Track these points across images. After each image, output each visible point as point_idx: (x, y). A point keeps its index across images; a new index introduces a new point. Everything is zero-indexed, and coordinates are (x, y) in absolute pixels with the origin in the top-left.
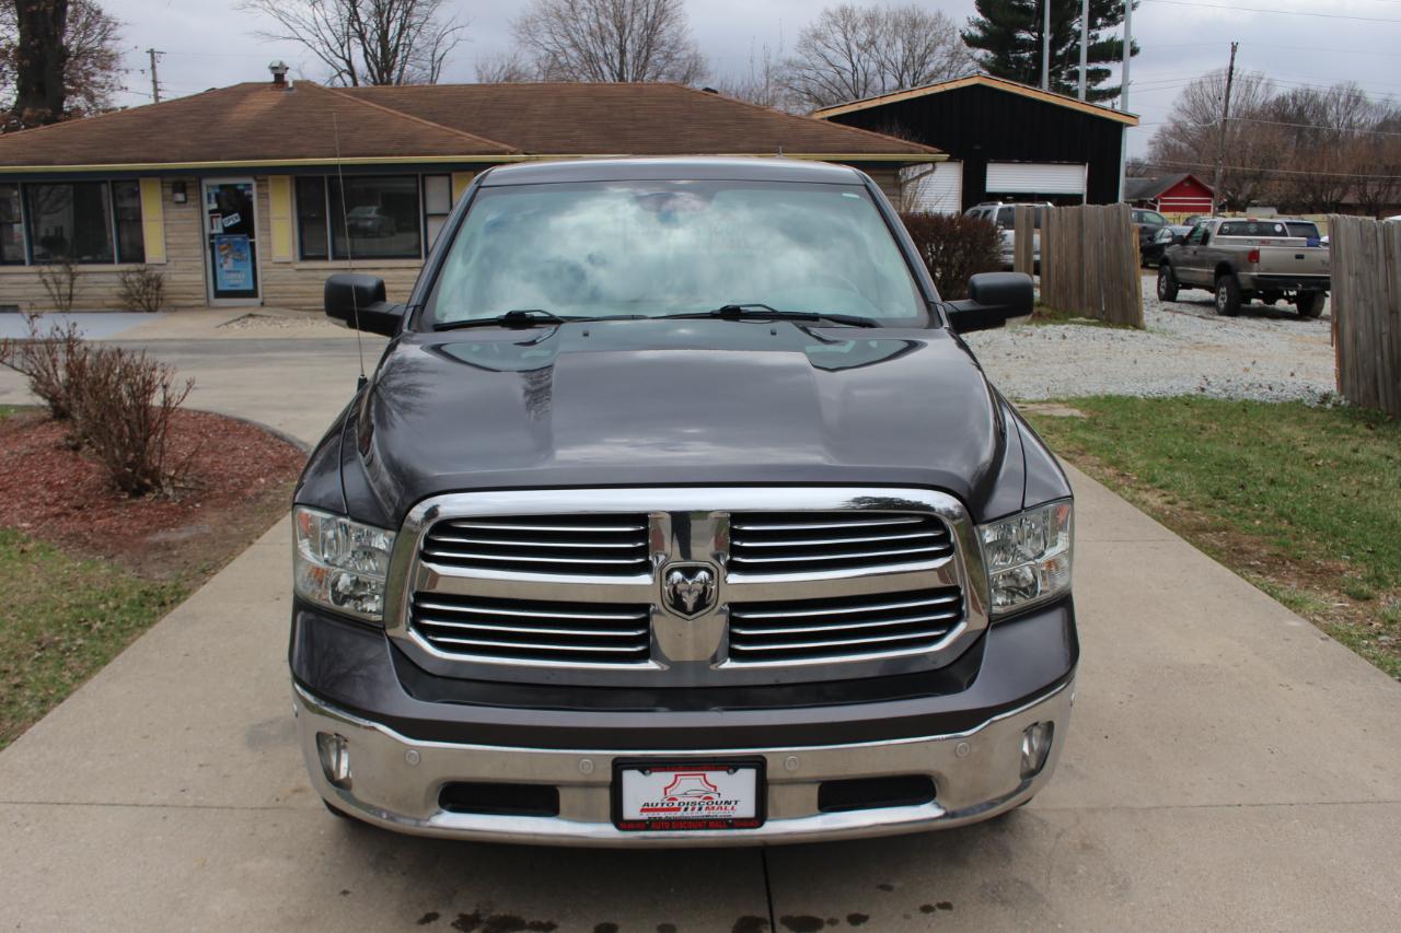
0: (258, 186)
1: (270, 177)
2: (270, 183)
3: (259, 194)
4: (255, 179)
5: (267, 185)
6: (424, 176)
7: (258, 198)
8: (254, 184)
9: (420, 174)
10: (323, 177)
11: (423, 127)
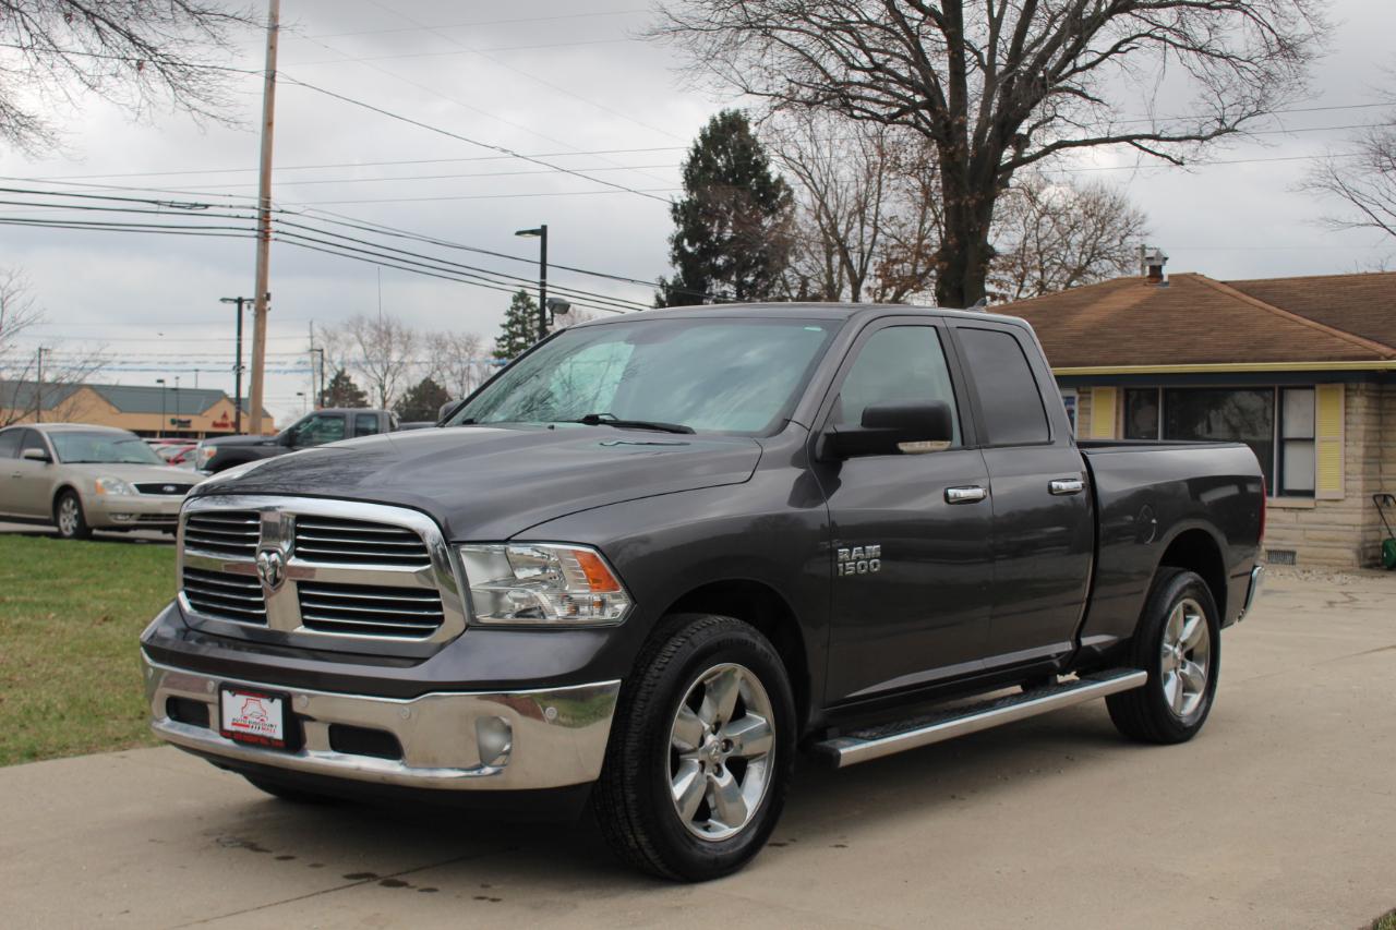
0: (1081, 399)
1: (1093, 389)
2: (1093, 396)
3: (1080, 409)
4: (1079, 392)
5: (1090, 398)
6: (1281, 390)
7: (1080, 413)
8: (1077, 397)
9: (1276, 386)
10: (1156, 390)
11: (1295, 326)
